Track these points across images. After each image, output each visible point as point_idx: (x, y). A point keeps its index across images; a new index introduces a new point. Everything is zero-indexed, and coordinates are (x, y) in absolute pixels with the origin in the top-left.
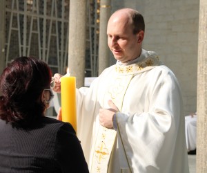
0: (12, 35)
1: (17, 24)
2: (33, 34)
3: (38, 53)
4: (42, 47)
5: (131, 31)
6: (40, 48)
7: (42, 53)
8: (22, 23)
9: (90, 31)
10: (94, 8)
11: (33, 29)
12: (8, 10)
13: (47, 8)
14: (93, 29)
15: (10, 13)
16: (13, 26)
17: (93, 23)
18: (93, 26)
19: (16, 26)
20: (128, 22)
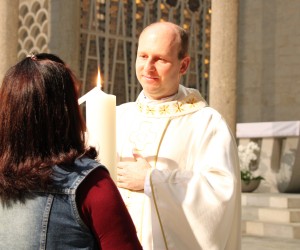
0: (89, 66)
1: (95, 51)
2: (118, 65)
3: (125, 92)
4: (130, 82)
5: (176, 53)
6: (127, 85)
7: (130, 92)
8: (102, 49)
9: (197, 60)
10: (201, 27)
11: (118, 58)
12: (83, 31)
13: (137, 28)
14: (200, 56)
15: (87, 35)
16: (90, 54)
17: (201, 48)
18: (200, 53)
19: (95, 54)
20: (174, 39)
